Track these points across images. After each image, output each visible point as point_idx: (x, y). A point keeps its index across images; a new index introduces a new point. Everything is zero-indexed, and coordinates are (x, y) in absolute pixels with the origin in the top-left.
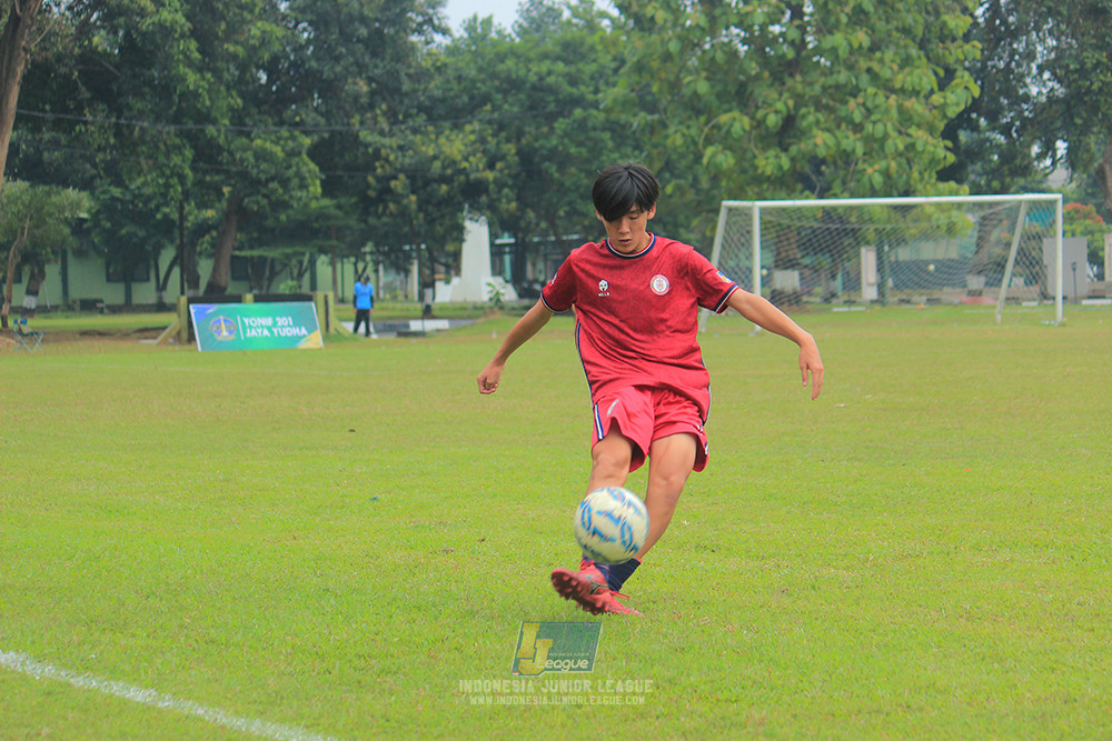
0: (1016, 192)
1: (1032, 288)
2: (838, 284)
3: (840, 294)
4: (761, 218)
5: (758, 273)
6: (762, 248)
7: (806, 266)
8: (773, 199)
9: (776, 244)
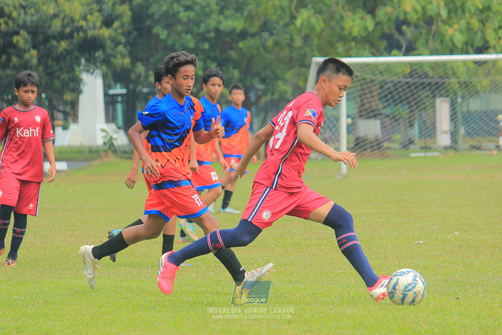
2: (415, 131)
3: (417, 140)
5: (344, 122)
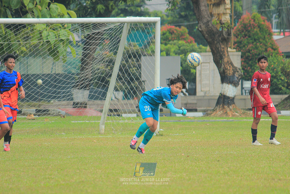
0: (117, 15)
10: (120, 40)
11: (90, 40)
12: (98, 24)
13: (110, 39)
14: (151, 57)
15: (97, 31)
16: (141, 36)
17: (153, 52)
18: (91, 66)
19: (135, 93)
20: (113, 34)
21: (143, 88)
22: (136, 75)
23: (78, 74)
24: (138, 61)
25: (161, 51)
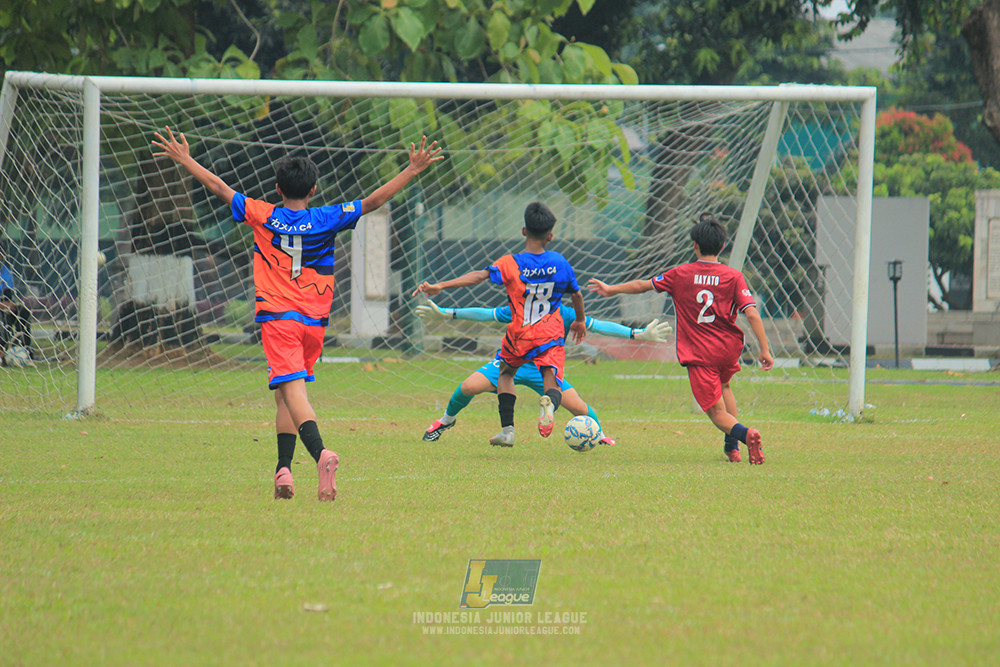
0: (752, 78)
1: (787, 323)
4: (104, 120)
5: (92, 259)
6: (103, 196)
7: (214, 248)
8: (133, 73)
9: (141, 187)
10: (759, 150)
11: (674, 147)
12: (699, 102)
13: (730, 148)
14: (844, 200)
15: (694, 123)
16: (818, 140)
17: (853, 184)
18: (675, 220)
19: (796, 299)
20: (739, 130)
21: (820, 285)
22: (802, 248)
23: (636, 244)
24: (807, 208)
25: (876, 183)
